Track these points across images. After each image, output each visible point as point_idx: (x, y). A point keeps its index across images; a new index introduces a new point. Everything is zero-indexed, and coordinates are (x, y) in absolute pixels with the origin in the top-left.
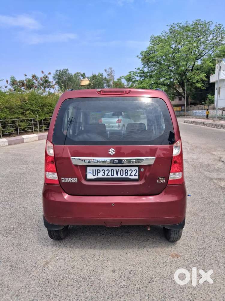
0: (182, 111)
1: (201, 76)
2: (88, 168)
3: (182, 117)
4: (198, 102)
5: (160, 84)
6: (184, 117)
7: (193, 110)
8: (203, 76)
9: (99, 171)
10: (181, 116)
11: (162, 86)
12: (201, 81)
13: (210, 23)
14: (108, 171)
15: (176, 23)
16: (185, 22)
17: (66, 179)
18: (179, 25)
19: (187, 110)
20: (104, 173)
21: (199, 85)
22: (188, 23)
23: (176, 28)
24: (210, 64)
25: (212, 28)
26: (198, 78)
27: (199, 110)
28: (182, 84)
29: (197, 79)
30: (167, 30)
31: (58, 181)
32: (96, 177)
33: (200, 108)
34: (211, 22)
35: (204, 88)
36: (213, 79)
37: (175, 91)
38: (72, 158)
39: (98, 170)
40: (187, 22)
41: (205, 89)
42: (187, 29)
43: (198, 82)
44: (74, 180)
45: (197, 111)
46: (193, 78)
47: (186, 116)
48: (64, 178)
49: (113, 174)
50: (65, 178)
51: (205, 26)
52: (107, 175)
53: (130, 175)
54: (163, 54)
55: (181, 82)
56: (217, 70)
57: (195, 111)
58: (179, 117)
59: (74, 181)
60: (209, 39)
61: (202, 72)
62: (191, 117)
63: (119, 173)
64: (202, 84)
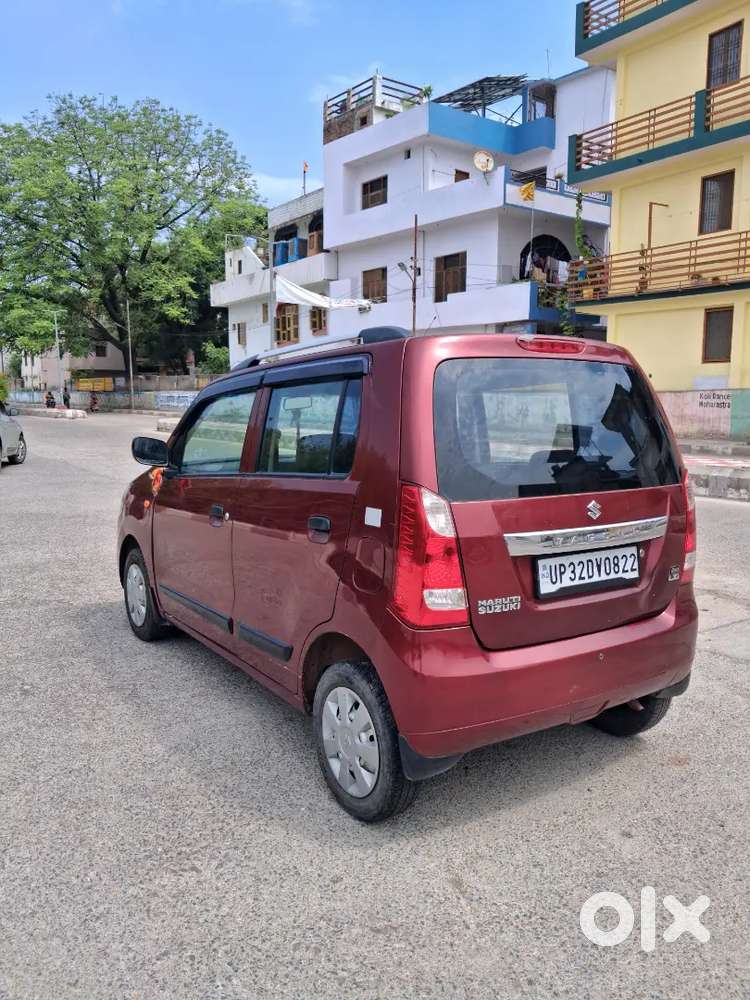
0: (114, 391)
1: (178, 284)
2: (541, 563)
3: (119, 412)
4: (161, 364)
5: (38, 296)
6: (129, 413)
7: (158, 390)
8: (184, 282)
9: (563, 570)
10: (115, 408)
11: (45, 304)
12: (178, 298)
13: (193, 121)
14: (581, 565)
15: (78, 95)
16: (109, 100)
17: (490, 601)
18: (87, 103)
19: (137, 390)
20: (573, 572)
21: (173, 311)
22: (119, 103)
23: (82, 114)
24: (203, 249)
25: (199, 138)
26: (170, 287)
27: (177, 389)
28: (110, 303)
29: (165, 292)
30: (48, 111)
31: (466, 613)
32: (558, 586)
33: (183, 384)
34: (196, 117)
35: (187, 321)
36: (219, 296)
37: (91, 326)
38: (510, 538)
39: (561, 565)
40: (115, 99)
41: (193, 324)
42: (119, 124)
43: (168, 299)
44: (513, 603)
45: (175, 394)
46: (151, 286)
47: (136, 408)
48: (484, 602)
49: (591, 574)
50: (487, 600)
51: (177, 127)
52: (581, 578)
53: (624, 571)
54: (44, 194)
55: (107, 297)
56: (230, 270)
57: (164, 394)
58: (110, 411)
59: (513, 607)
60: (190, 169)
61: (179, 269)
62: (156, 412)
63: (603, 568)
64: (185, 310)
